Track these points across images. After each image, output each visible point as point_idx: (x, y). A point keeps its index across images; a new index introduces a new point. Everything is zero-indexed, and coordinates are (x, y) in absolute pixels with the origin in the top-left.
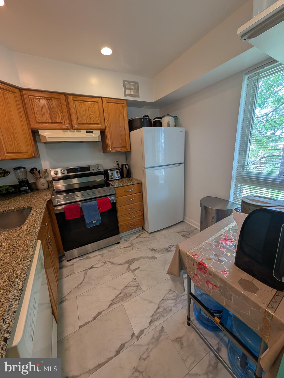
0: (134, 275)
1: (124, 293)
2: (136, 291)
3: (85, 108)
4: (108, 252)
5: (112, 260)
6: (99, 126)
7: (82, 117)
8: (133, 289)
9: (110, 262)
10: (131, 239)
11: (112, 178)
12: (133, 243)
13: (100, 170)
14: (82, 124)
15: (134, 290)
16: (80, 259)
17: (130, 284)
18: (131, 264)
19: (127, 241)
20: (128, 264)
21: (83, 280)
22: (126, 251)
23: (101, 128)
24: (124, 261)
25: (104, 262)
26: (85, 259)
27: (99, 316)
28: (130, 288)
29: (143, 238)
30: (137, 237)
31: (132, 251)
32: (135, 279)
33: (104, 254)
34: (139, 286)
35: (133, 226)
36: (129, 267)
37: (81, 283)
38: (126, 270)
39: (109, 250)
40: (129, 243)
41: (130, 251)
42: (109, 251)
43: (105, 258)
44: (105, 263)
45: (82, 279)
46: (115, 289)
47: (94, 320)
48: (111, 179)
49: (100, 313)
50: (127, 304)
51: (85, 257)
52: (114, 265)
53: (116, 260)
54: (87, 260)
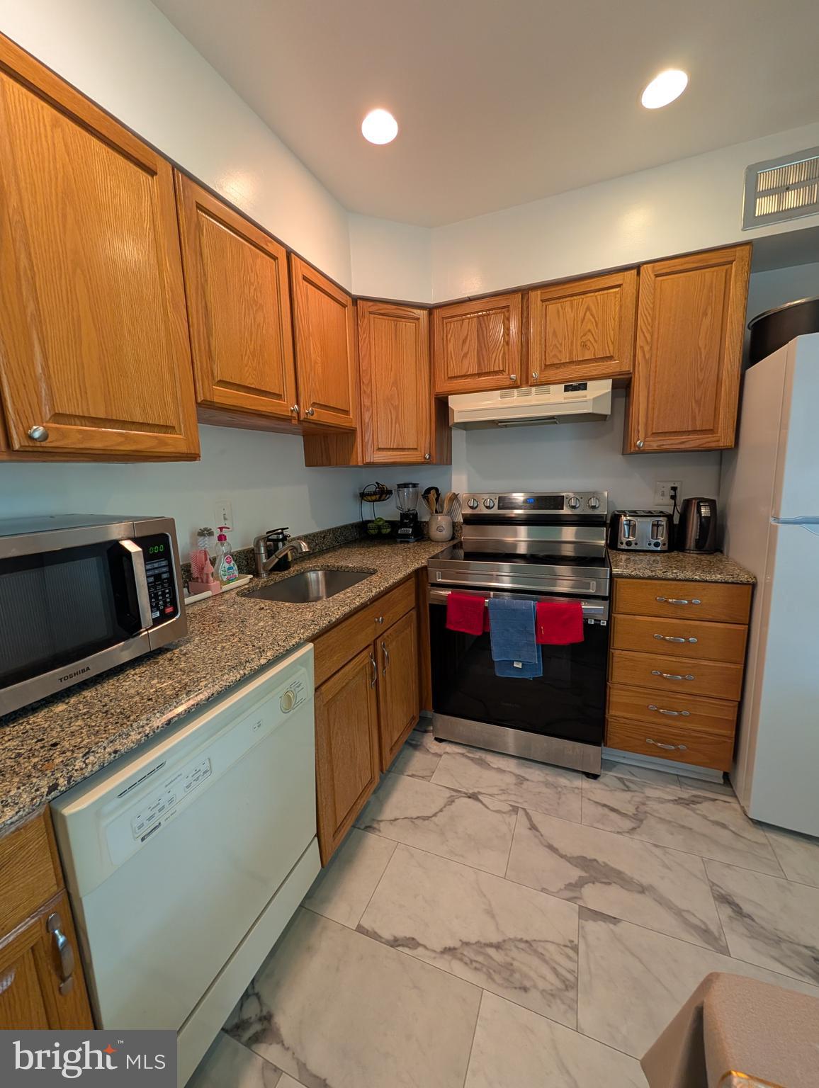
0: (581, 929)
1: (509, 960)
2: (552, 995)
3: (572, 315)
4: (543, 782)
5: (537, 818)
6: (613, 366)
7: (561, 344)
8: (544, 978)
9: (529, 819)
10: (650, 792)
11: (629, 543)
12: (646, 812)
13: (597, 512)
14: (558, 366)
15: (549, 987)
16: (463, 754)
17: (544, 949)
18: (594, 883)
19: (628, 789)
20: (584, 874)
21: (435, 815)
22: (603, 824)
23: (618, 370)
24: (575, 851)
25: (511, 805)
26: (472, 759)
27: (406, 950)
28: (536, 962)
29: (705, 817)
30: (680, 798)
31: (624, 839)
32: (575, 949)
33: (528, 780)
34: (572, 988)
35: (673, 747)
36: (582, 886)
37: (428, 818)
38: (563, 887)
39: (550, 779)
40: (629, 802)
41: (618, 833)
42: (547, 784)
43: (522, 797)
44: (513, 810)
45: (435, 810)
46: (493, 917)
47: (392, 946)
48: (624, 547)
49: (412, 943)
50: (494, 1004)
51: (479, 754)
52: (536, 836)
53: (551, 828)
54: (476, 766)
